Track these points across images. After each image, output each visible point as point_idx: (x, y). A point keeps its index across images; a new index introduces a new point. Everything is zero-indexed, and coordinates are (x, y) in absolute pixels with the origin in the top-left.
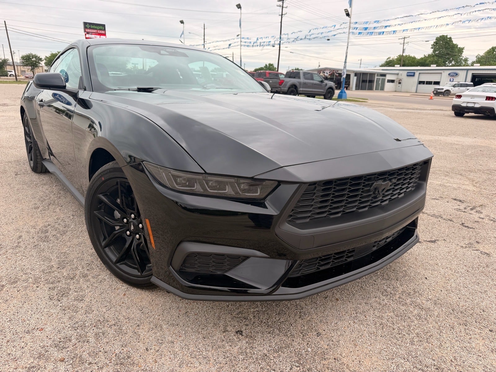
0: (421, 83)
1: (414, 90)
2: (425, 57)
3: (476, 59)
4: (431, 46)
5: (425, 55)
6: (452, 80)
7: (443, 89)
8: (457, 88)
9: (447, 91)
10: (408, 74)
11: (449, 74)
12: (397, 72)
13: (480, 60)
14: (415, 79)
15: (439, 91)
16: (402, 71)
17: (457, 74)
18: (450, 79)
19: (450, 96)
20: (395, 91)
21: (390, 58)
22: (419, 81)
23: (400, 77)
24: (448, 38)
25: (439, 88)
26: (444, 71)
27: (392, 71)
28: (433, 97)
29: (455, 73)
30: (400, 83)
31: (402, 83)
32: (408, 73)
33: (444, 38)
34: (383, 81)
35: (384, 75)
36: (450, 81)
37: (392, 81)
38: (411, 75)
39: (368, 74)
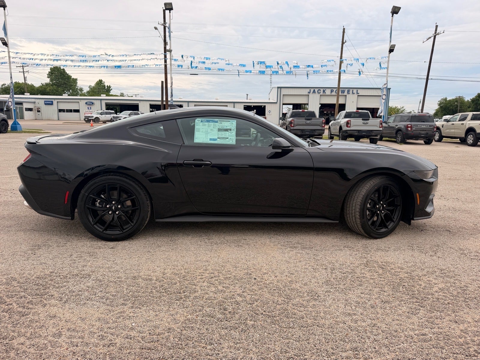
0: (60, 111)
1: (56, 117)
2: (43, 85)
3: (89, 89)
4: (47, 75)
5: (43, 83)
6: (90, 108)
7: (93, 117)
8: (104, 116)
9: (96, 119)
10: (46, 103)
11: (86, 103)
12: (33, 100)
13: (93, 90)
14: (54, 108)
15: (89, 118)
16: (39, 100)
17: (93, 103)
18: (88, 107)
19: (100, 122)
20: (36, 119)
21: (5, 85)
22: (59, 109)
23: (38, 106)
24: (62, 70)
25: (89, 116)
26: (81, 100)
27: (26, 99)
28: (93, 124)
29: (91, 102)
30: (39, 111)
31: (41, 111)
32: (45, 101)
33: (58, 69)
34: (21, 109)
35: (21, 104)
36: (88, 109)
37: (30, 110)
38: (49, 103)
39: (3, 102)
